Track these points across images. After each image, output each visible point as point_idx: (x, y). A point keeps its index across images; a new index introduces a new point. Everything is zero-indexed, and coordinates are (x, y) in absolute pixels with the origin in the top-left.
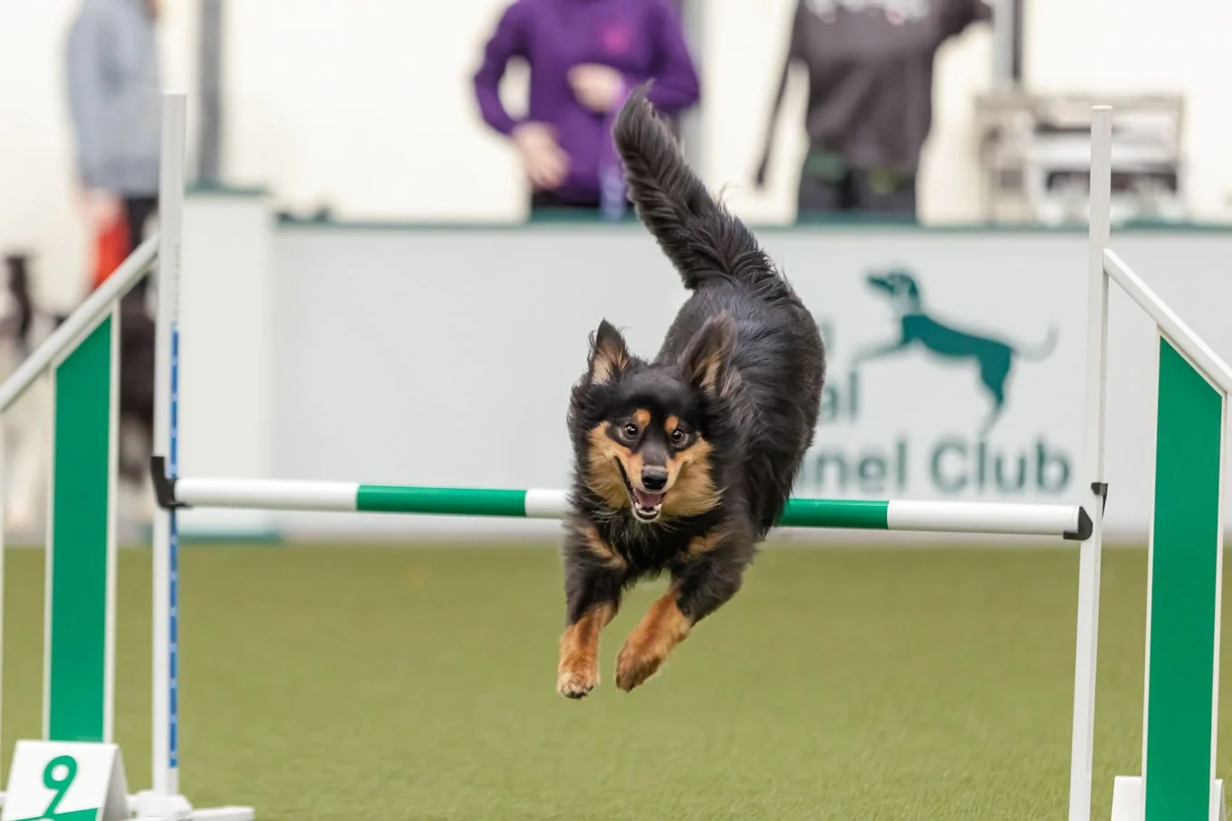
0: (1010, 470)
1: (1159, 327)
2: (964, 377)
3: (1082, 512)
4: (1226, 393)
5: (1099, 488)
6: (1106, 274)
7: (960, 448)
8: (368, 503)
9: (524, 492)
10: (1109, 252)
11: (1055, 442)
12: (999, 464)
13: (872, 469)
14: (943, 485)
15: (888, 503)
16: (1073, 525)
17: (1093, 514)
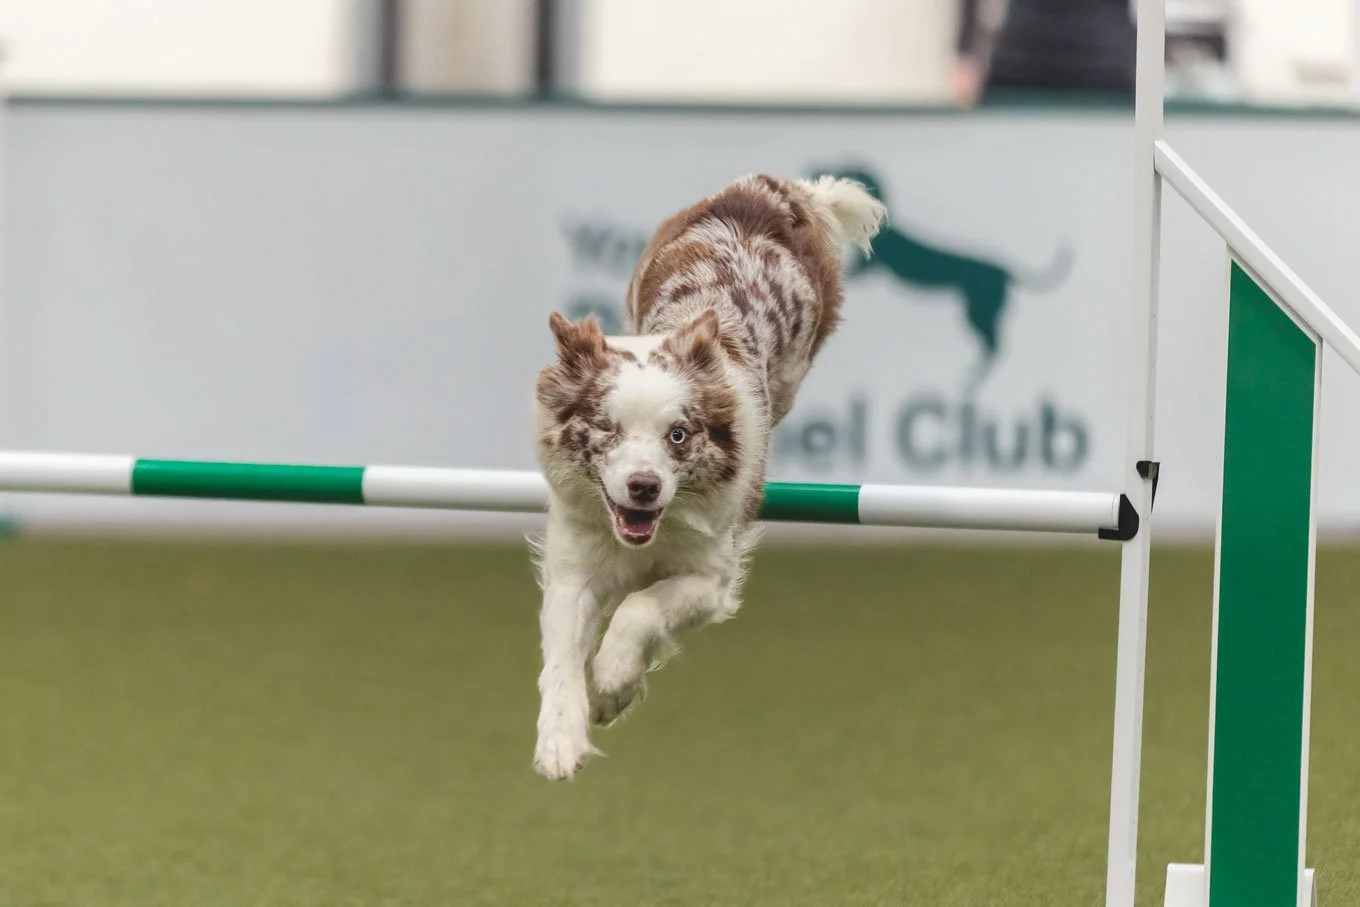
0: (1006, 441)
1: (1231, 249)
2: (945, 311)
3: (1124, 501)
4: (1321, 340)
5: (1147, 469)
6: (1157, 175)
7: (936, 408)
8: (146, 484)
9: (361, 470)
10: (1161, 145)
11: (1069, 402)
12: (991, 433)
13: (819, 440)
14: (916, 461)
15: (859, 487)
16: (1112, 519)
17: (1139, 504)
